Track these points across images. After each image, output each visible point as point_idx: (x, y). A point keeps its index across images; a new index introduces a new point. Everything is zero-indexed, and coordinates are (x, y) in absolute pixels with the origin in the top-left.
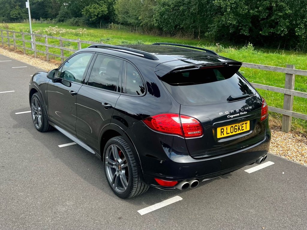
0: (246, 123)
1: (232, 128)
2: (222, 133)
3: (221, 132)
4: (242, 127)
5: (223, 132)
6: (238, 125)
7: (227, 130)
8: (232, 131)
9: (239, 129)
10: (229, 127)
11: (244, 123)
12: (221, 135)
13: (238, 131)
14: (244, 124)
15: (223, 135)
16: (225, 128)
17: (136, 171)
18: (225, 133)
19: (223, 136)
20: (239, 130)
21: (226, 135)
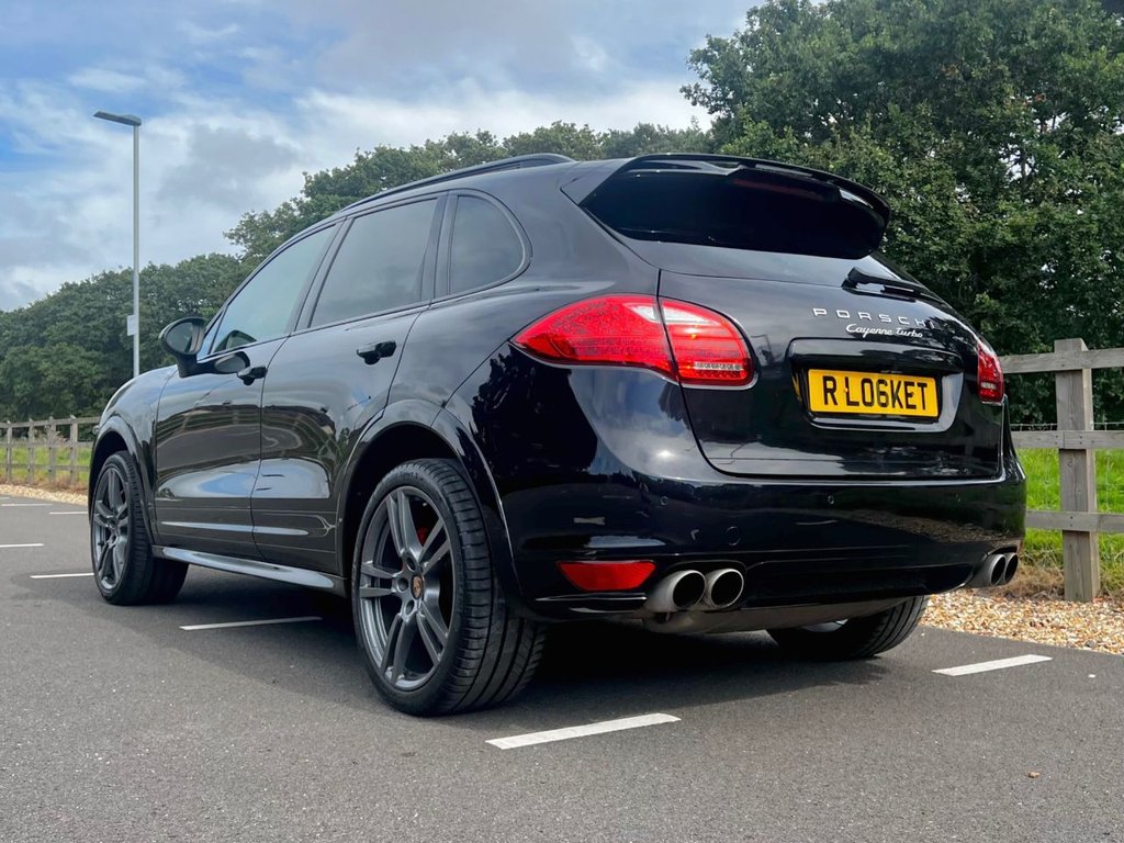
0: (923, 386)
1: (867, 385)
2: (829, 394)
3: (826, 390)
4: (908, 395)
5: (832, 391)
6: (892, 382)
7: (847, 386)
8: (868, 399)
9: (895, 397)
10: (856, 379)
11: (916, 380)
12: (826, 403)
13: (894, 406)
14: (912, 384)
15: (835, 403)
16: (839, 376)
17: (482, 564)
18: (840, 394)
19: (831, 408)
20: (897, 403)
21: (843, 407)
